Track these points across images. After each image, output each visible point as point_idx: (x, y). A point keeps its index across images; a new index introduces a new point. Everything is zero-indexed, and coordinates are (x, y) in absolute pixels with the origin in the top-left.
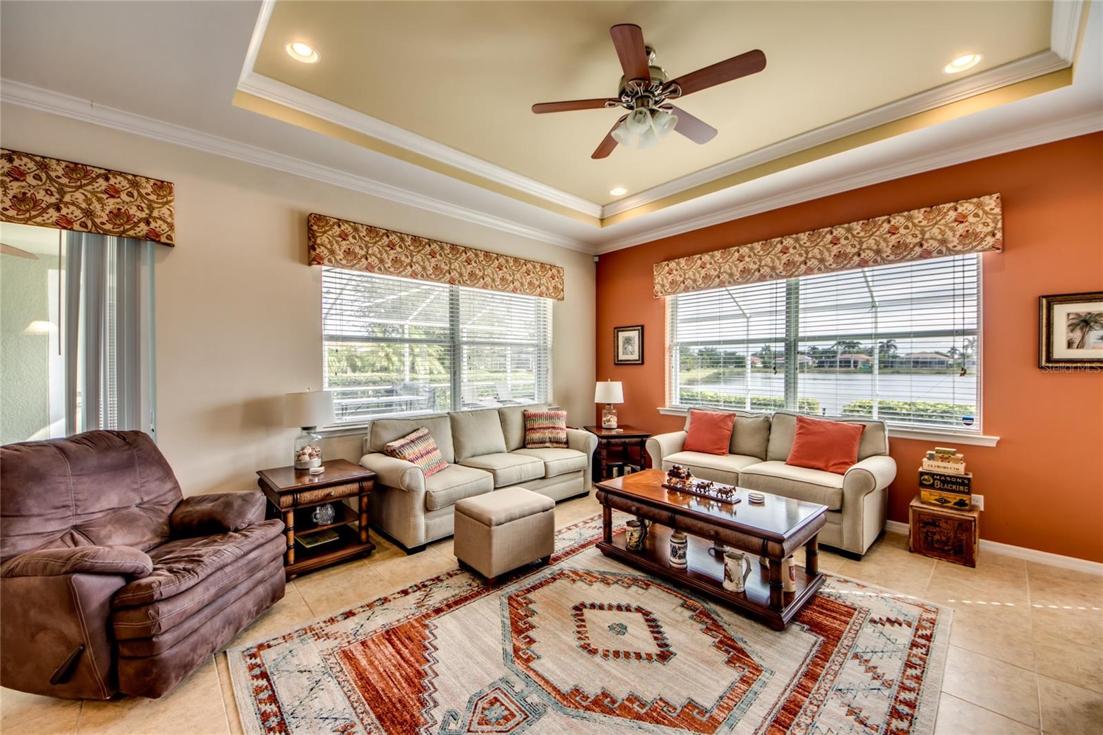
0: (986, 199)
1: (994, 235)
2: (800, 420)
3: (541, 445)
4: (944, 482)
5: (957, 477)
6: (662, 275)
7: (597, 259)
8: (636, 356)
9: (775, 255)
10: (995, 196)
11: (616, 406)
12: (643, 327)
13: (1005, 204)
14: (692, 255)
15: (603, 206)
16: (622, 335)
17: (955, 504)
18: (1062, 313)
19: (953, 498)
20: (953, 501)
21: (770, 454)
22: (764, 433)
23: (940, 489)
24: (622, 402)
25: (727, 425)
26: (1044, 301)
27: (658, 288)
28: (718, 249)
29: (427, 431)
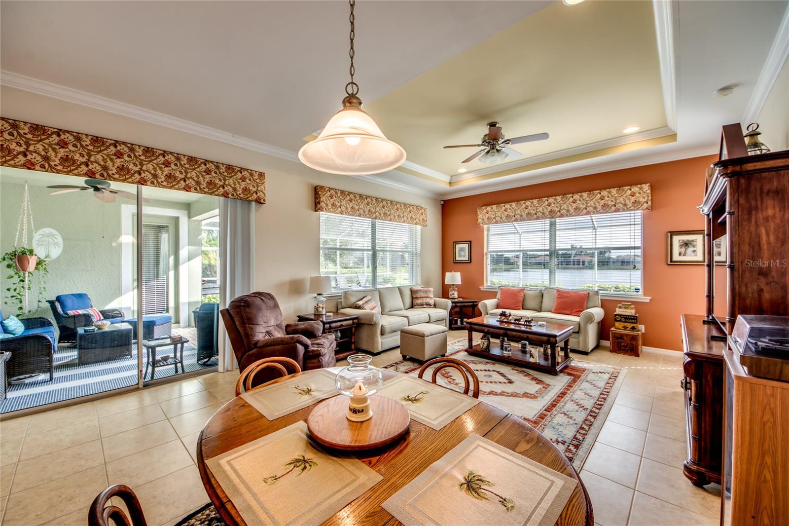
0: (644, 186)
1: (647, 203)
2: (558, 291)
3: (422, 306)
4: (625, 319)
5: (631, 316)
6: (482, 214)
7: (442, 203)
8: (466, 258)
9: (544, 207)
10: (648, 185)
11: (457, 286)
12: (470, 242)
13: (652, 188)
14: (500, 204)
15: (452, 176)
16: (458, 246)
17: (631, 328)
18: (677, 239)
19: (630, 326)
20: (630, 327)
21: (543, 309)
22: (540, 298)
23: (624, 322)
24: (461, 283)
25: (521, 295)
26: (669, 234)
27: (480, 221)
28: (514, 202)
29: (370, 298)
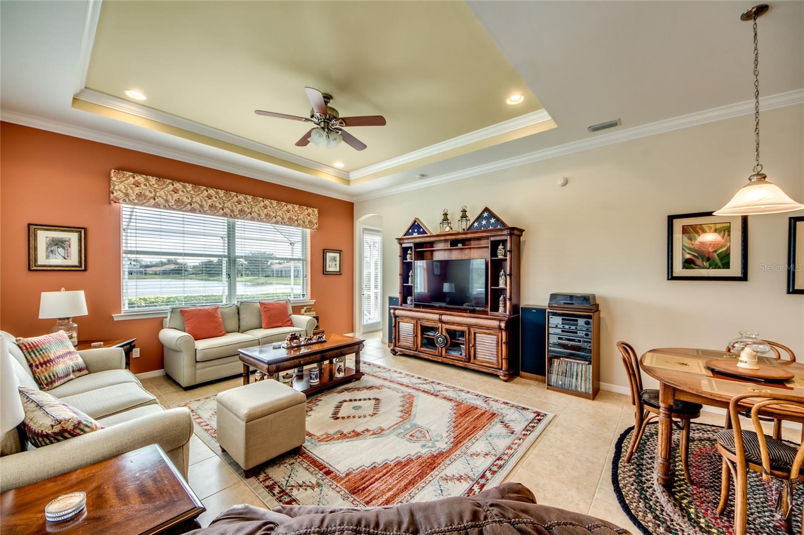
1: (316, 224)
2: (261, 304)
10: (317, 209)
12: (86, 230)
13: (319, 213)
14: (163, 177)
16: (45, 235)
21: (243, 328)
22: (237, 316)
24: (87, 313)
27: (119, 194)
